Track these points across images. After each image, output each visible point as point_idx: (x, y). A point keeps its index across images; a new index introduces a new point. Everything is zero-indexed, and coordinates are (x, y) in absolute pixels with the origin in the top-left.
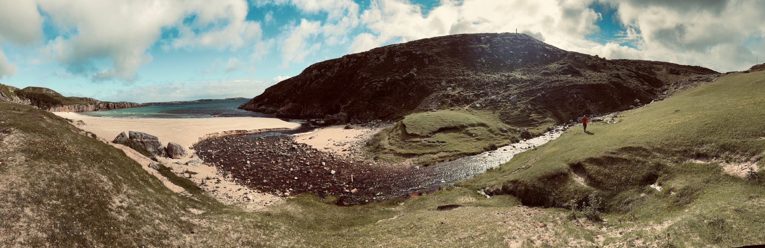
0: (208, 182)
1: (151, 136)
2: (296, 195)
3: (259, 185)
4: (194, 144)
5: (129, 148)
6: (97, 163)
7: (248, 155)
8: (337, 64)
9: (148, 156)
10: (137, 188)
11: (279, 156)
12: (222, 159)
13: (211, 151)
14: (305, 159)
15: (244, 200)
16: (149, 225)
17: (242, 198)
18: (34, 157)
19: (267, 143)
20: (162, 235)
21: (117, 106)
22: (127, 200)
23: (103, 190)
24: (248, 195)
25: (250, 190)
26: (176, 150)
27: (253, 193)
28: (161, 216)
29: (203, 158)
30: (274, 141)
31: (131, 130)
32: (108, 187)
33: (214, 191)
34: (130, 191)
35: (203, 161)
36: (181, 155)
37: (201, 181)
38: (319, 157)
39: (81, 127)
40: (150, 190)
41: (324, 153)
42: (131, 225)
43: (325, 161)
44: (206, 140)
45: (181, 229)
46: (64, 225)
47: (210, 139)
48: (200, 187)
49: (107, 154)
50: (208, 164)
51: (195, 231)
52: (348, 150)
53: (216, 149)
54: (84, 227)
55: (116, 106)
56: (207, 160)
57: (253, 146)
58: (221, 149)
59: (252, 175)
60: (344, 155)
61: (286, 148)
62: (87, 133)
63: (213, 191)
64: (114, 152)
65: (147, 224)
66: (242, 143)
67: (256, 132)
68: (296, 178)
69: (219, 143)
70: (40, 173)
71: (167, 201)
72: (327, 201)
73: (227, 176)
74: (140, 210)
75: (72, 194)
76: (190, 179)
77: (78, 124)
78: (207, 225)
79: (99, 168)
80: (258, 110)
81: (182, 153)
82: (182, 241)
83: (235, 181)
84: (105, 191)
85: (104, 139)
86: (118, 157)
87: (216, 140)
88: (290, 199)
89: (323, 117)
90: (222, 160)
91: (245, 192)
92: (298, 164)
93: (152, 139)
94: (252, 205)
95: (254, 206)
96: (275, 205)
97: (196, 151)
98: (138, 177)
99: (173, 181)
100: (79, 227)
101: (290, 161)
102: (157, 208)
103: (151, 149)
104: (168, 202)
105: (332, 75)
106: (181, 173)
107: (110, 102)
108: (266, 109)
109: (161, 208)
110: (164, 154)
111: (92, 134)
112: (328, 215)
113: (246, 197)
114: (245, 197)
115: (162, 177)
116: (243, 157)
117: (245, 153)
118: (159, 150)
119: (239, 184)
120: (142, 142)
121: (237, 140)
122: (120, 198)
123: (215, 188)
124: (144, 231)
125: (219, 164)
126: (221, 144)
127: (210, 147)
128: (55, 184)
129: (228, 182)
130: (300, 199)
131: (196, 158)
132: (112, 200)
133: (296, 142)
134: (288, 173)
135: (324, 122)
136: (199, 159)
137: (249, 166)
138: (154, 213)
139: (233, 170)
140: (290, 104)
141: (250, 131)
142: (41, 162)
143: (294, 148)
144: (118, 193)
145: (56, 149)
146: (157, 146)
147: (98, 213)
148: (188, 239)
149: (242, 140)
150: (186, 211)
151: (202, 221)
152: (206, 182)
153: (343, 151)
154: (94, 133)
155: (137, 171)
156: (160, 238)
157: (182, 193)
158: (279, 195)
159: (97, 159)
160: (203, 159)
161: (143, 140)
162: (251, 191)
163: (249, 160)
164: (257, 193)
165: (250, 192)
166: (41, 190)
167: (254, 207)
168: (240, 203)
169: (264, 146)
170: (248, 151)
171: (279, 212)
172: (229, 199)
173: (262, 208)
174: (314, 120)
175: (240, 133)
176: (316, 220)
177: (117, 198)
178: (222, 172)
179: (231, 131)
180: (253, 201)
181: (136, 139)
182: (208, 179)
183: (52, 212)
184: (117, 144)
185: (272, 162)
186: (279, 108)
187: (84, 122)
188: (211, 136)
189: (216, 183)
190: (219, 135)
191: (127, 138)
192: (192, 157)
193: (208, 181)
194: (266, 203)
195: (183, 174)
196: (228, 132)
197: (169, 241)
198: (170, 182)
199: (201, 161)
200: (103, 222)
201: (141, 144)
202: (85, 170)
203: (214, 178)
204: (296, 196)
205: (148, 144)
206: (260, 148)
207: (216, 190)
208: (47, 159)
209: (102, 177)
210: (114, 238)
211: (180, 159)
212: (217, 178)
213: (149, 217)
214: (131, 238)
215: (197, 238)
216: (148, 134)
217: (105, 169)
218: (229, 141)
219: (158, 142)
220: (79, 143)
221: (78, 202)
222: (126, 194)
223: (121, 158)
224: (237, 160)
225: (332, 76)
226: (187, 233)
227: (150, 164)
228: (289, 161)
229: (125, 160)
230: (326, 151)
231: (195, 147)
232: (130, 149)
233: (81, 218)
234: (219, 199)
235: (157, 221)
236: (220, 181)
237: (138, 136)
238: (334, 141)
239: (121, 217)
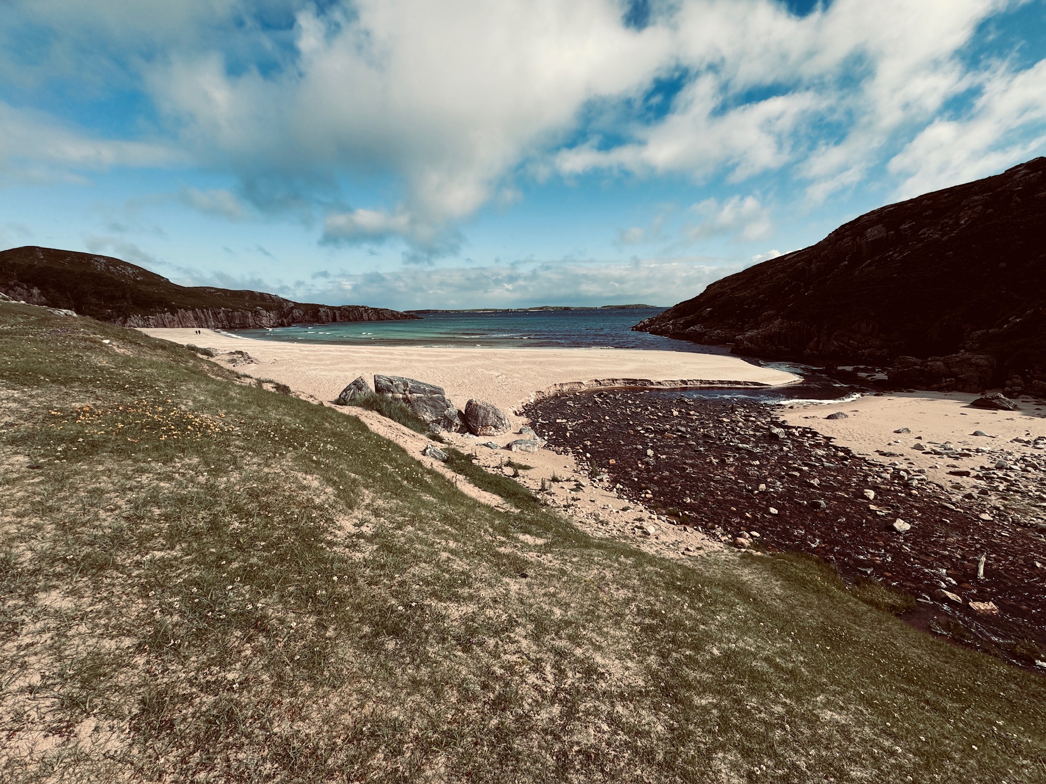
0: (555, 488)
1: (427, 385)
2: (769, 550)
3: (672, 505)
4: (524, 404)
5: (375, 414)
6: (291, 449)
7: (650, 436)
8: (976, 198)
9: (422, 431)
10: (396, 494)
11: (728, 447)
12: (588, 440)
13: (564, 421)
14: (806, 468)
15: (634, 533)
16: (425, 562)
17: (630, 528)
18: (69, 453)
19: (700, 414)
20: (455, 580)
21: (341, 316)
22: (373, 519)
23: (308, 505)
24: (645, 524)
25: (650, 515)
26: (485, 418)
27: (657, 521)
28: (452, 544)
29: (545, 435)
30: (721, 412)
31: (380, 373)
32: (323, 497)
33: (567, 507)
34: (380, 502)
35: (546, 442)
36: (495, 427)
37: (540, 484)
38: (854, 473)
39: (242, 368)
40: (427, 497)
41: (875, 465)
42: (383, 567)
43: (875, 488)
44: (553, 397)
45: (499, 569)
46: (197, 600)
47: (563, 394)
48: (538, 497)
49: (318, 427)
50: (557, 448)
51: (531, 572)
52: (977, 477)
53: (575, 418)
54: (259, 593)
55: (337, 315)
56: (554, 439)
57: (664, 416)
58: (586, 418)
59: (656, 483)
60: (958, 487)
61: (751, 433)
62: (260, 382)
63: (565, 506)
64: (338, 422)
65: (420, 561)
66: (636, 408)
67: (673, 386)
68: (773, 510)
69: (583, 405)
70: (98, 493)
71: (467, 518)
72: (867, 595)
73: (598, 477)
74: (403, 535)
75: (215, 526)
76: (515, 479)
77: (233, 361)
78: (557, 564)
79: (295, 460)
80: (683, 334)
81: (499, 423)
82: (501, 589)
83: (617, 489)
84: (315, 508)
85: (311, 396)
86: (347, 434)
87: (576, 399)
88: (751, 554)
89: (883, 364)
90: (589, 443)
91: (639, 515)
92: (783, 477)
93: (431, 392)
94: (653, 546)
95: (658, 548)
96: (709, 559)
97: (530, 421)
98: (397, 472)
99: (477, 482)
100: (243, 595)
101: (759, 467)
102: (445, 532)
103: (428, 417)
104: (468, 520)
105: (943, 236)
106: (497, 467)
107: (323, 306)
108: (706, 332)
109: (454, 531)
110: (457, 425)
111: (277, 384)
112: (864, 634)
113: (641, 528)
114: (637, 527)
115: (454, 474)
116: (638, 440)
117: (642, 432)
118: (445, 417)
119: (625, 497)
120: (406, 400)
121: (627, 402)
122: (356, 517)
123: (569, 500)
124: (414, 575)
125: (581, 451)
126: (588, 406)
127: (562, 414)
128: (157, 511)
129: (600, 490)
130: (781, 563)
131: (530, 434)
132: (334, 523)
133: (784, 422)
134: (753, 493)
135: (886, 378)
136: (537, 437)
137: (652, 461)
138: (438, 541)
139: (613, 465)
140: (777, 322)
141: (660, 383)
142: (100, 463)
143: (776, 436)
144: (351, 508)
145: (156, 425)
146: (443, 407)
147: (296, 555)
148: (515, 588)
149: (638, 402)
150: (508, 537)
151: (544, 557)
152: (550, 486)
153: (951, 473)
154: (283, 381)
155: (396, 462)
156: (450, 586)
157: (498, 507)
158: (723, 539)
159: (290, 439)
160: (546, 438)
161: (409, 396)
162: (653, 516)
163: (652, 448)
164: (667, 524)
165: (650, 518)
166: (104, 536)
167: (657, 551)
168: (626, 538)
169: (692, 421)
170: (650, 427)
171: (719, 576)
172: (600, 526)
173: (677, 557)
174: (849, 368)
175: (633, 385)
176: (825, 630)
177: (346, 518)
178: (586, 467)
179: (614, 380)
180: (657, 538)
181: (393, 392)
182: (555, 480)
183: (153, 579)
184: (347, 407)
185: (711, 461)
186: (742, 330)
187: (250, 355)
188: (565, 388)
189: (572, 490)
190: (583, 387)
191: (371, 391)
192: (521, 432)
193: (555, 485)
194: (687, 549)
195: (501, 468)
196: (605, 382)
197: (472, 591)
198: (472, 485)
199: (542, 442)
200: (312, 571)
201: (404, 405)
202: (255, 467)
203: (568, 480)
204: (768, 553)
205: (422, 404)
206: (680, 424)
207: (572, 505)
208: (121, 452)
209: (305, 479)
210: (342, 599)
211: (493, 435)
212: (575, 481)
213: (426, 548)
214: (384, 592)
215: (535, 587)
216: (420, 381)
217: (313, 461)
218: (607, 402)
219: (444, 400)
220: (234, 406)
221: (239, 541)
222: (371, 508)
223: (355, 434)
224: (624, 445)
225: (945, 238)
226: (511, 576)
227: (427, 448)
228: (757, 466)
229: (366, 438)
230: (886, 461)
231: (528, 411)
232: (379, 416)
233: (249, 575)
234: (579, 524)
235: (444, 555)
236: (583, 486)
237: (397, 387)
238: (920, 438)
239: (358, 554)
